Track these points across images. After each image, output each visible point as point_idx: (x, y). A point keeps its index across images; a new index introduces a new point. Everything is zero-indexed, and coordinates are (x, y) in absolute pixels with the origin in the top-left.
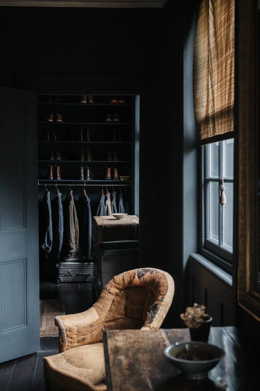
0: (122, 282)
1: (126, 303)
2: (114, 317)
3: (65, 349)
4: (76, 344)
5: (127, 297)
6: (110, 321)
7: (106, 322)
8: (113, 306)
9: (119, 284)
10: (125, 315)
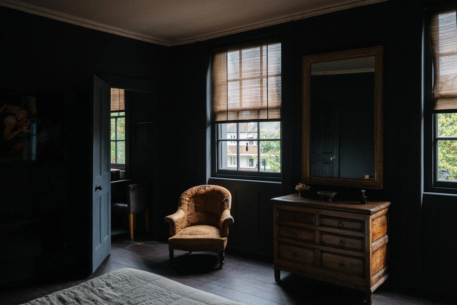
0: (191, 194)
1: (195, 205)
2: (191, 213)
3: (176, 233)
4: (180, 229)
5: (195, 201)
6: (190, 215)
7: (188, 216)
8: (189, 207)
9: (189, 195)
10: (195, 211)
